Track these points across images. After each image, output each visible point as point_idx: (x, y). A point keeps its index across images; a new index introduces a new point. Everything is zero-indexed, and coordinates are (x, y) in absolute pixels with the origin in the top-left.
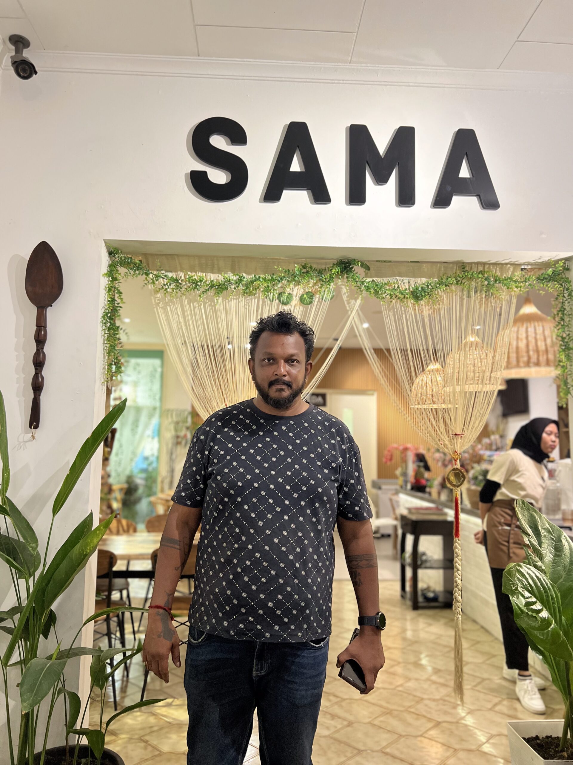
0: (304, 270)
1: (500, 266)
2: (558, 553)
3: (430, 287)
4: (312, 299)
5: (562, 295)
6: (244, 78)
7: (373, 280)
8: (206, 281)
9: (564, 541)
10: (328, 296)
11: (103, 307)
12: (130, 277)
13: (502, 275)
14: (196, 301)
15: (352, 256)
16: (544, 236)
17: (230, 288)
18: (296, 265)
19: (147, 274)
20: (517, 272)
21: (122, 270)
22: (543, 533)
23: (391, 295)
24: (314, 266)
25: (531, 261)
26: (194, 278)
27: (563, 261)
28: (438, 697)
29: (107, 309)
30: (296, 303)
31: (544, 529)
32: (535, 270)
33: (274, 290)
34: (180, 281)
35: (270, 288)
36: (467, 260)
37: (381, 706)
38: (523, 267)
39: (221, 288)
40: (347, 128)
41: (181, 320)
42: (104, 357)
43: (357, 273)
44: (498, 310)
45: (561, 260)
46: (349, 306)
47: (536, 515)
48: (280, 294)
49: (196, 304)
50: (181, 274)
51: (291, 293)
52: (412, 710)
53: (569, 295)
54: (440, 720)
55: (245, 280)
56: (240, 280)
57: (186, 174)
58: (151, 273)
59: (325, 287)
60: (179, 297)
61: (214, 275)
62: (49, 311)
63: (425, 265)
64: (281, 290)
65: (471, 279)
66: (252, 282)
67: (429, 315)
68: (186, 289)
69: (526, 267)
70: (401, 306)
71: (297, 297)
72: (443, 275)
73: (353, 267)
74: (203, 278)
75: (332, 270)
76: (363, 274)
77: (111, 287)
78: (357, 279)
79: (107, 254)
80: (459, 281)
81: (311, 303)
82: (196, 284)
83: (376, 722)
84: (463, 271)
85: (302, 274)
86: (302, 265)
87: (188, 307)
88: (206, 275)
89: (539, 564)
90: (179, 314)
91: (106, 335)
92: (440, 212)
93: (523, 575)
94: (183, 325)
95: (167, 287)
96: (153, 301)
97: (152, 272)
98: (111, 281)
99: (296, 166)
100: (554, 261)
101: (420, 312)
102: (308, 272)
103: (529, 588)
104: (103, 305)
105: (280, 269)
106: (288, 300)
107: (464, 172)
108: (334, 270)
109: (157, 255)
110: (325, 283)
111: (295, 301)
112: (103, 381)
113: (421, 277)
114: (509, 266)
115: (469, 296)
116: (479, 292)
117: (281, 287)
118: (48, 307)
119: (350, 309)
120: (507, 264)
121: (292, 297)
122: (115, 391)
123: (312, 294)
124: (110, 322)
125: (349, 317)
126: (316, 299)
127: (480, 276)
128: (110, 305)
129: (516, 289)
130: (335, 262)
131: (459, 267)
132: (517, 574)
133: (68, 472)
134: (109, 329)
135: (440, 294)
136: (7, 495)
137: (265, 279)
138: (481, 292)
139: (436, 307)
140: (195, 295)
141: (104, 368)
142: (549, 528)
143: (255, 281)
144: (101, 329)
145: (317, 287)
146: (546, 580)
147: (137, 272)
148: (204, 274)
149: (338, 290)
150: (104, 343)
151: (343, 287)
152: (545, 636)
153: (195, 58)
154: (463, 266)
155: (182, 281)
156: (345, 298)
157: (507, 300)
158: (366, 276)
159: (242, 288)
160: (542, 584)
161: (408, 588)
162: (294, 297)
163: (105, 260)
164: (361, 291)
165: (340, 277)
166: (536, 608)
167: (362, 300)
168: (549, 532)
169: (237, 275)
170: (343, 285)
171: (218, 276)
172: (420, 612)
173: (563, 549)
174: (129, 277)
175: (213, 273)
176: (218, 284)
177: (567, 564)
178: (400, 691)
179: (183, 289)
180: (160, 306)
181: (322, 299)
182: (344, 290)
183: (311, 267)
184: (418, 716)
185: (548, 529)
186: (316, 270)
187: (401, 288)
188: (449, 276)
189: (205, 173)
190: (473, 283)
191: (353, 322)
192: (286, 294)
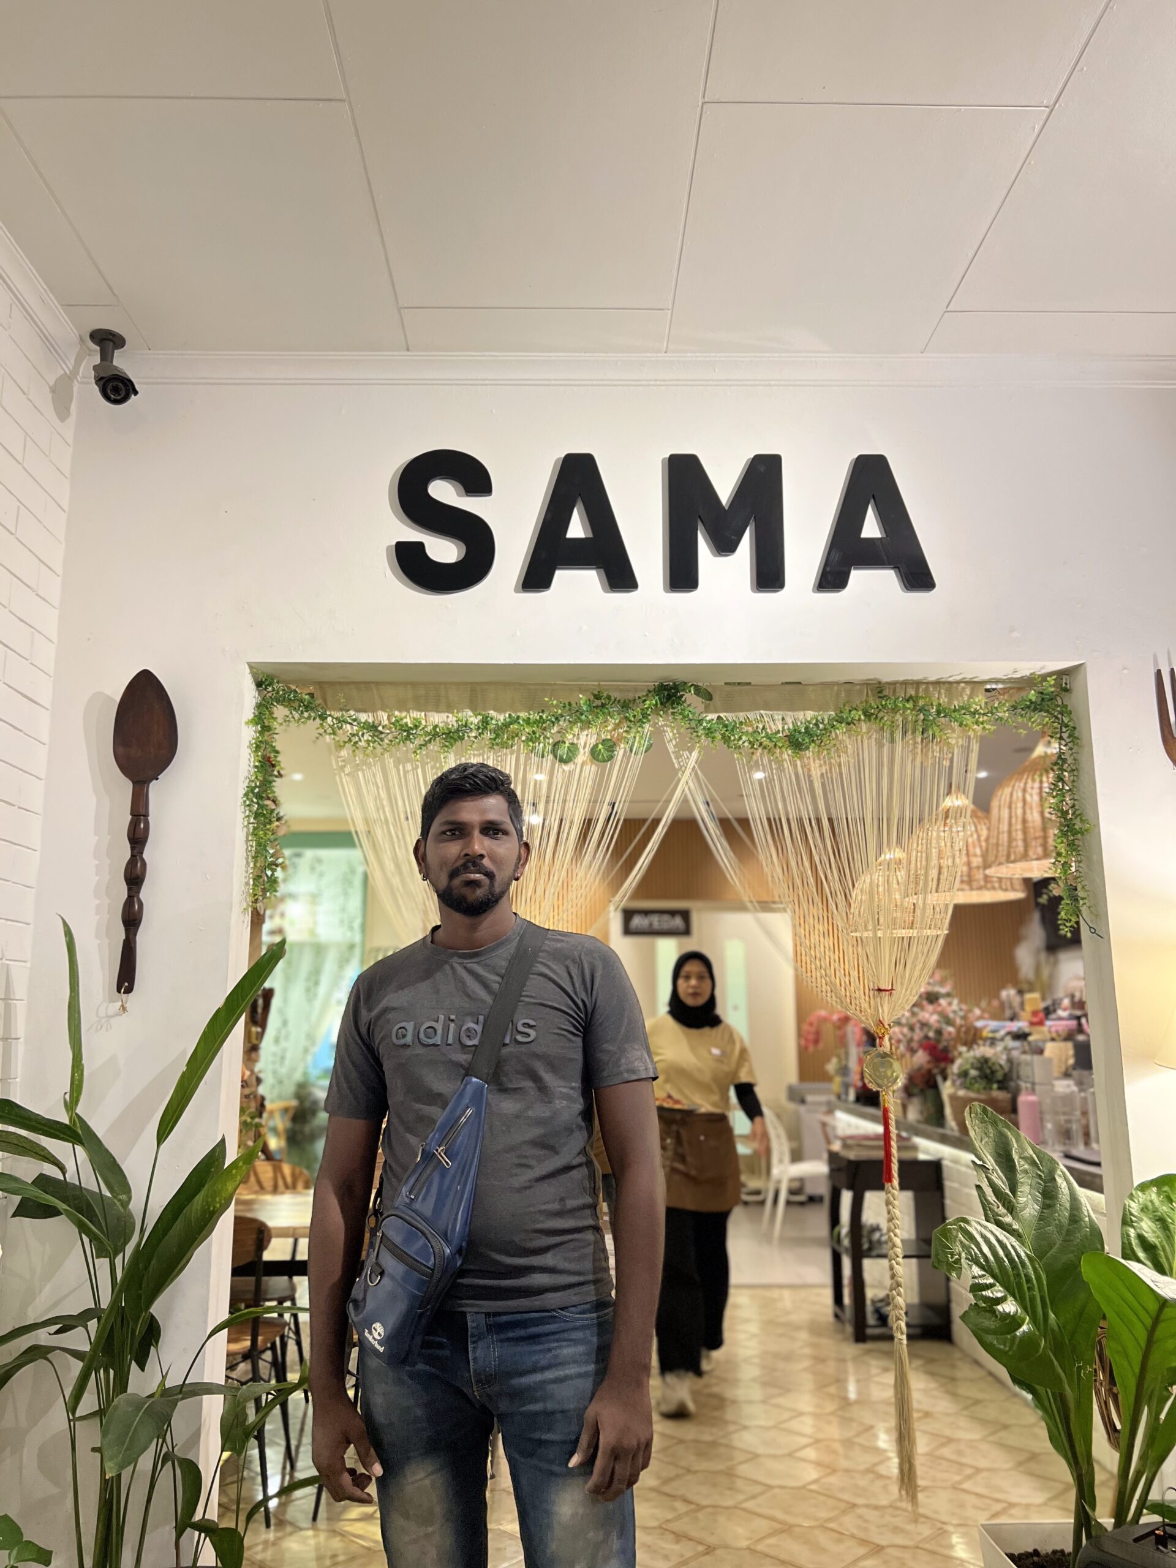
0: (598, 703)
1: (947, 686)
2: (1048, 1202)
3: (821, 726)
4: (613, 751)
5: (1058, 735)
6: (487, 382)
7: (719, 718)
8: (426, 726)
9: (1060, 1181)
10: (640, 745)
11: (247, 777)
12: (293, 725)
13: (950, 702)
14: (409, 760)
15: (680, 677)
16: (1015, 634)
17: (469, 737)
18: (581, 696)
19: (323, 718)
20: (978, 696)
21: (280, 711)
22: (1021, 1165)
23: (750, 742)
24: (615, 695)
25: (1000, 675)
26: (405, 720)
27: (1054, 677)
28: (884, 1502)
29: (253, 781)
30: (585, 759)
31: (1024, 1158)
32: (1011, 691)
33: (545, 737)
34: (380, 728)
35: (537, 736)
36: (885, 679)
37: (772, 1519)
38: (988, 687)
39: (452, 738)
40: (663, 460)
41: (383, 794)
42: (248, 863)
43: (689, 705)
44: (946, 763)
45: (1051, 674)
46: (679, 763)
47: (1009, 1133)
48: (556, 745)
49: (409, 767)
50: (383, 716)
51: (575, 741)
52: (832, 1525)
53: (1068, 737)
54: (883, 1543)
55: (494, 722)
56: (485, 722)
57: (388, 548)
58: (330, 715)
59: (633, 730)
60: (379, 754)
61: (440, 715)
62: (155, 790)
63: (811, 688)
64: (558, 738)
65: (895, 710)
66: (506, 725)
67: (822, 775)
68: (391, 741)
69: (994, 686)
70: (770, 761)
71: (587, 749)
72: (844, 705)
73: (682, 696)
74: (420, 723)
75: (645, 701)
76: (701, 707)
77: (260, 742)
78: (691, 716)
79: (254, 687)
80: (872, 714)
81: (611, 758)
82: (407, 732)
83: (760, 1547)
84: (880, 697)
85: (592, 708)
86: (593, 694)
87: (394, 771)
88: (425, 715)
89: (1008, 1219)
90: (380, 785)
91: (251, 826)
92: (829, 598)
93: (971, 1238)
94: (385, 803)
95: (357, 738)
96: (334, 762)
97: (333, 713)
98: (259, 732)
99: (577, 529)
100: (1040, 676)
101: (805, 770)
102: (603, 706)
103: (982, 1260)
104: (246, 774)
105: (555, 702)
106: (570, 754)
107: (871, 528)
108: (648, 702)
109: (340, 683)
110: (635, 724)
111: (583, 756)
112: (245, 906)
113: (804, 709)
114: (962, 685)
115: (893, 741)
116: (910, 732)
117: (559, 732)
118: (151, 781)
119: (681, 767)
120: (958, 683)
121: (578, 749)
122: (271, 917)
123: (612, 744)
124: (258, 803)
125: (679, 780)
126: (620, 752)
127: (909, 705)
128: (259, 774)
129: (975, 727)
130: (651, 685)
131: (872, 690)
132: (960, 1236)
133: (185, 1069)
134: (257, 815)
135: (840, 738)
136: (79, 1110)
137: (528, 721)
138: (914, 732)
139: (833, 761)
140: (407, 750)
141: (247, 884)
142: (1034, 1156)
143: (511, 723)
144: (243, 816)
145: (621, 731)
146: (1017, 1247)
147: (306, 715)
148: (423, 714)
149: (658, 733)
150: (247, 840)
151: (669, 729)
152: (1008, 1345)
153: (402, 353)
154: (879, 689)
155: (383, 727)
156: (671, 748)
157: (962, 746)
158: (707, 710)
159: (488, 735)
160: (1008, 1254)
161: (847, 1300)
162: (581, 750)
163: (250, 696)
164: (697, 736)
165: (661, 713)
166: (991, 1295)
167: (700, 752)
168: (1033, 1163)
169: (480, 714)
170: (666, 725)
171: (448, 717)
172: (869, 1345)
173: (1057, 1193)
174: (291, 724)
175: (438, 711)
176: (447, 732)
177: (1065, 1221)
178: (811, 1491)
179: (386, 741)
180: (347, 772)
181: (631, 751)
182: (669, 734)
183: (609, 698)
184: (840, 1536)
185: (1032, 1158)
186: (619, 701)
187: (768, 730)
188: (854, 706)
189: (420, 546)
190: (899, 718)
191: (686, 789)
192: (567, 745)
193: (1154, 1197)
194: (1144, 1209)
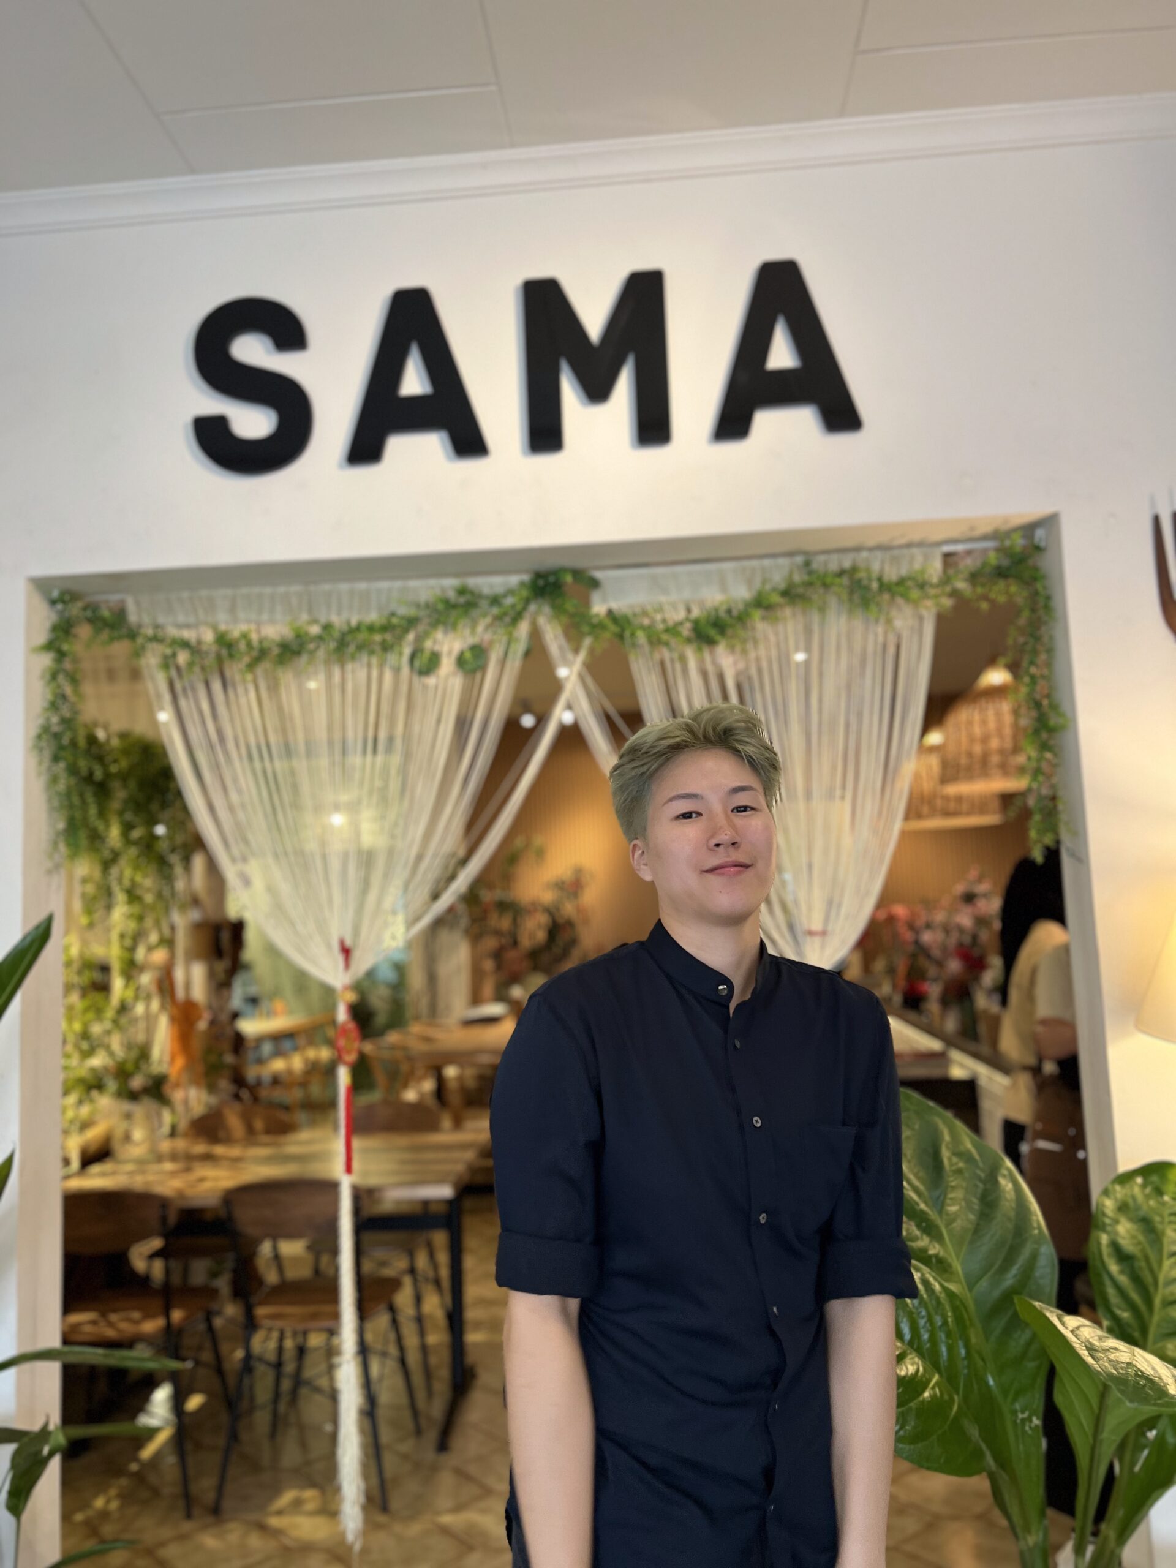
0: (461, 600)
1: (891, 550)
3: (734, 613)
4: (484, 659)
7: (609, 610)
10: (516, 649)
17: (307, 649)
21: (82, 634)
23: (647, 638)
25: (957, 534)
27: (1020, 533)
30: (449, 669)
33: (399, 647)
35: (389, 645)
36: (814, 546)
38: (947, 549)
40: (518, 288)
43: (570, 597)
45: (1016, 529)
51: (437, 648)
55: (336, 630)
57: (186, 425)
64: (416, 646)
65: (825, 587)
66: (352, 634)
69: (951, 549)
70: (672, 660)
71: (451, 658)
73: (562, 586)
77: (56, 671)
78: (573, 610)
79: (44, 605)
80: (797, 594)
81: (481, 667)
84: (807, 573)
97: (142, 631)
98: (55, 659)
99: (413, 383)
100: (1007, 530)
101: (716, 669)
102: (468, 603)
106: (432, 665)
107: (781, 356)
110: (506, 624)
111: (447, 665)
114: (912, 548)
115: (824, 623)
117: (416, 639)
120: (909, 545)
121: (441, 658)
123: (483, 650)
125: (562, 688)
126: (492, 660)
129: (927, 602)
130: (527, 575)
131: (797, 563)
135: (758, 627)
139: (750, 655)
143: (357, 631)
145: (493, 633)
148: (252, 626)
153: (184, 178)
154: (807, 560)
155: (203, 644)
156: (554, 649)
157: (912, 627)
159: (332, 645)
162: (445, 659)
164: (582, 635)
165: (537, 608)
167: (587, 651)
170: (547, 623)
175: (272, 621)
181: (505, 656)
182: (551, 634)
186: (487, 597)
187: (669, 622)
189: (223, 419)
192: (427, 653)
193: (1137, 1190)
194: (1123, 1208)
